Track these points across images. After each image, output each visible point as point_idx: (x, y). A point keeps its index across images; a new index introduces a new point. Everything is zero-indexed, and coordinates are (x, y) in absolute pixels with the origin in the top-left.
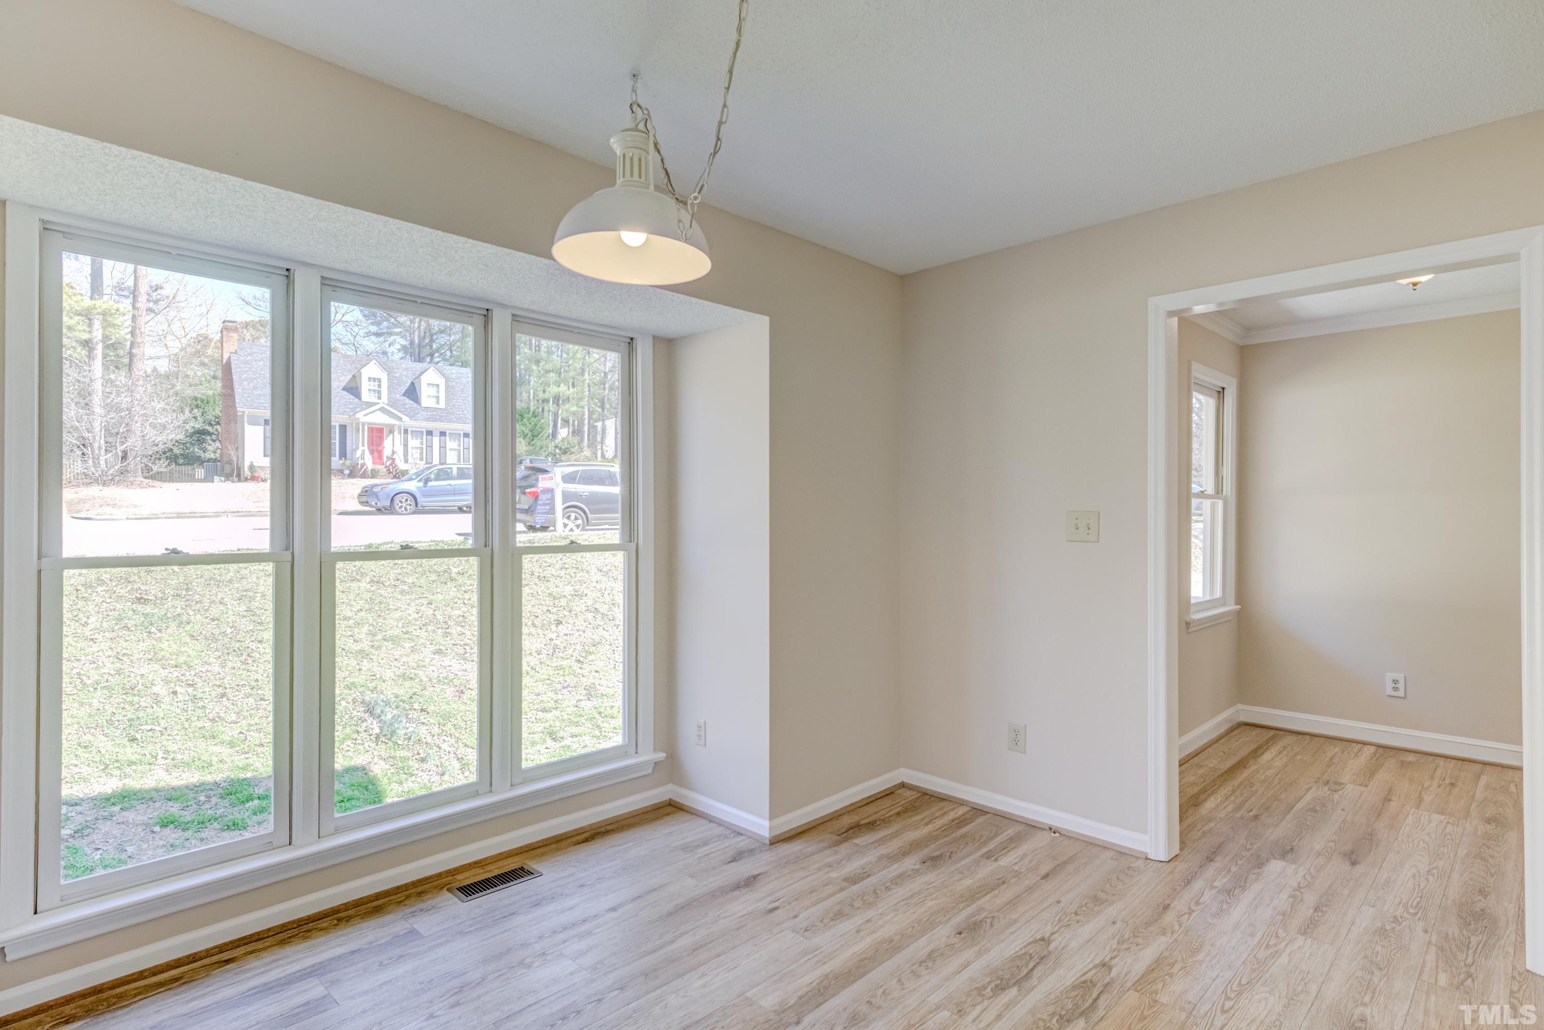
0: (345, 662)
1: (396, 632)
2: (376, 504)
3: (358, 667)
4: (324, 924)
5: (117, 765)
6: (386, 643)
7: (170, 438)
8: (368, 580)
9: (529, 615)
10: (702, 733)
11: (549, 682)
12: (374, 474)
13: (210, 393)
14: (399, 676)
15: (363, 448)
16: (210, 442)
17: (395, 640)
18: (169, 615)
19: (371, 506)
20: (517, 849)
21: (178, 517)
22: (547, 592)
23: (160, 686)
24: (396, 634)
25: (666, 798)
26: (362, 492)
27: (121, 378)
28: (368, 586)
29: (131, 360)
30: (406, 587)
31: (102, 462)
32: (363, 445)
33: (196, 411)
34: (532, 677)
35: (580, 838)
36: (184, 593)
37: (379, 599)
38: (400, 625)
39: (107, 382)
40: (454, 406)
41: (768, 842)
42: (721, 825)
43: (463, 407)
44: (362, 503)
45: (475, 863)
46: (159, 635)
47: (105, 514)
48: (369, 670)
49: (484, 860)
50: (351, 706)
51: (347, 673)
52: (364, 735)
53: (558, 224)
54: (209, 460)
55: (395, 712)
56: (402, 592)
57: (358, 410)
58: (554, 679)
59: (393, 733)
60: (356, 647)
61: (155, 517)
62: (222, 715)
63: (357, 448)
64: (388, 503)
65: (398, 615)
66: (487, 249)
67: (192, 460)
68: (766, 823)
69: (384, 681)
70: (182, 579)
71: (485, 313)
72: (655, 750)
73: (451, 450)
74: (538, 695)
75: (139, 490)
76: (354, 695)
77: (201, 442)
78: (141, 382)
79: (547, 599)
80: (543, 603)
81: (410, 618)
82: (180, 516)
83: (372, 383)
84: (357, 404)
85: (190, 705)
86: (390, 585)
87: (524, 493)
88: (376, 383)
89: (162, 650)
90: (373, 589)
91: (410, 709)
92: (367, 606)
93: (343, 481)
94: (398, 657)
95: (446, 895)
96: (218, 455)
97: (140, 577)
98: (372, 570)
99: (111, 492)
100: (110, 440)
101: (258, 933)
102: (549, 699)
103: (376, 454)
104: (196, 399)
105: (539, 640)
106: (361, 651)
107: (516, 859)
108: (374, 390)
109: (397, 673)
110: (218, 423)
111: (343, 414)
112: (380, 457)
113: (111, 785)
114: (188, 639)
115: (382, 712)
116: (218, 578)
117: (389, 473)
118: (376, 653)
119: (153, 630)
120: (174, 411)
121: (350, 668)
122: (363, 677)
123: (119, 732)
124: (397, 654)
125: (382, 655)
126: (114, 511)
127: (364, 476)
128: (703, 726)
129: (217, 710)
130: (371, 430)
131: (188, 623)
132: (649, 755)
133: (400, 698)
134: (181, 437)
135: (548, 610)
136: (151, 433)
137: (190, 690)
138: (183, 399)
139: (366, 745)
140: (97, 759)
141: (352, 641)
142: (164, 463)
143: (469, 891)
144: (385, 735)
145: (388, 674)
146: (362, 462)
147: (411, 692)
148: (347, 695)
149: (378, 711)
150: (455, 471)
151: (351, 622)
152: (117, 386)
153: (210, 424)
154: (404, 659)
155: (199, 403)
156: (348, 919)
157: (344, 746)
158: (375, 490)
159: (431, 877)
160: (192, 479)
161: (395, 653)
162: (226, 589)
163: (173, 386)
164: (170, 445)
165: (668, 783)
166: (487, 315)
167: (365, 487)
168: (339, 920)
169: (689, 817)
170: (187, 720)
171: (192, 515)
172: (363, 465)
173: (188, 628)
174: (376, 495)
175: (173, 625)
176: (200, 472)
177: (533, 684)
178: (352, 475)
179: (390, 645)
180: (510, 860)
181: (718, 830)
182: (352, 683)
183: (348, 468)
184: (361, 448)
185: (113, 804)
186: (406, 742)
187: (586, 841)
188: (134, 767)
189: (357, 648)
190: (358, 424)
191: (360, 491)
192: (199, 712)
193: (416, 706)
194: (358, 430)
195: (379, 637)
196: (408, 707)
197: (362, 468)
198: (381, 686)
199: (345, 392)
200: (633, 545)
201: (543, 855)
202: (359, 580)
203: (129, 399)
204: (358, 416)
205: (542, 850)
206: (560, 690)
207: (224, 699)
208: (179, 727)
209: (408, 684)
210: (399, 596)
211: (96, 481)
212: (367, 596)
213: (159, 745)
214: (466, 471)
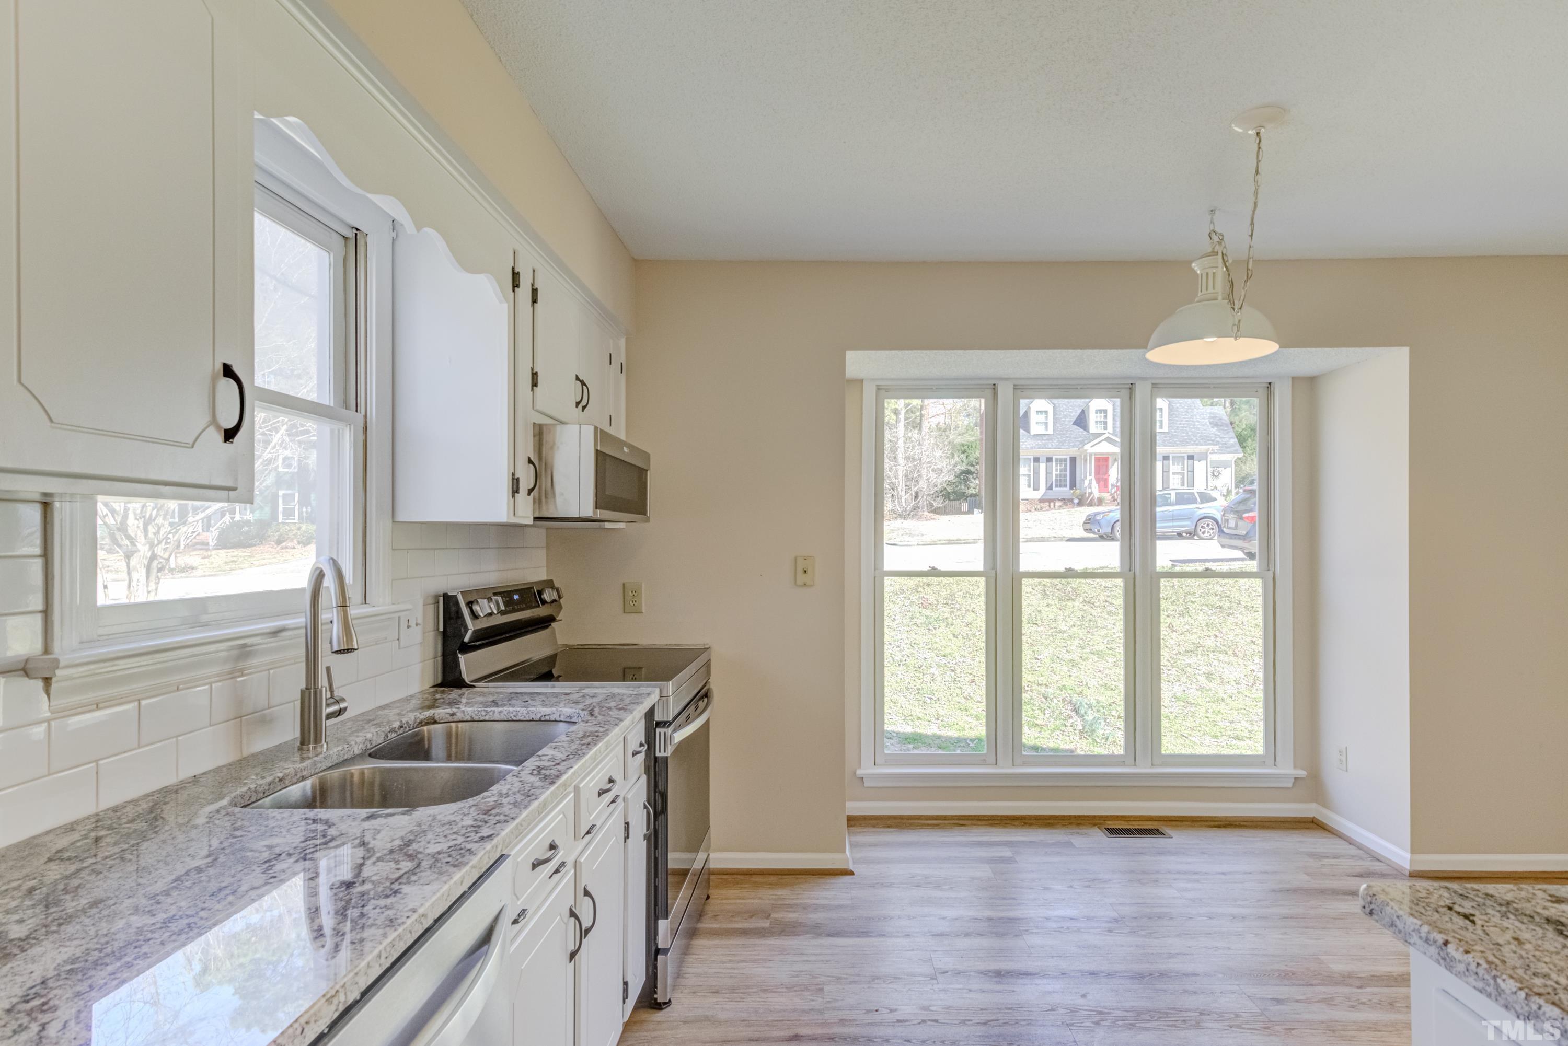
0: (1059, 668)
1: (1102, 647)
2: (1099, 531)
3: (1068, 673)
4: (1016, 823)
5: (911, 718)
6: (1092, 656)
7: (945, 479)
8: (1081, 600)
9: (1230, 644)
10: (1344, 759)
11: (1245, 712)
12: (1100, 502)
13: (972, 439)
14: (1101, 686)
15: (1090, 478)
16: (973, 480)
17: (1099, 654)
18: (940, 618)
19: (1094, 533)
20: (1157, 816)
21: (949, 544)
22: (1254, 622)
23: (935, 669)
24: (1101, 649)
25: (1310, 815)
26: (1086, 520)
27: (915, 434)
28: (1081, 606)
29: (921, 420)
30: (1113, 609)
31: (903, 501)
32: (1090, 475)
33: (962, 455)
34: (1227, 704)
35: (1213, 823)
36: (950, 602)
37: (1090, 617)
38: (1105, 642)
39: (907, 439)
40: (1178, 428)
41: (1407, 874)
42: (1360, 849)
43: (1188, 429)
44: (1086, 530)
45: (1123, 817)
46: (934, 632)
47: (905, 541)
48: (1077, 677)
49: (1129, 817)
50: (1061, 704)
51: (1060, 677)
52: (1071, 729)
53: (1149, 340)
54: (971, 496)
55: (1096, 715)
56: (1109, 613)
57: (1086, 442)
58: (1251, 710)
59: (1093, 731)
60: (1067, 657)
61: (933, 543)
62: (972, 695)
63: (1086, 478)
64: (1109, 530)
65: (1103, 632)
66: (1115, 352)
67: (962, 496)
68: (1408, 855)
69: (1089, 688)
70: (949, 591)
71: (1130, 386)
72: (1295, 767)
73: (1174, 473)
74: (1232, 722)
75: (925, 522)
76: (1064, 696)
77: (966, 480)
78: (927, 437)
79: (1253, 629)
80: (1247, 633)
81: (1114, 636)
82: (950, 542)
83: (1099, 415)
84: (1085, 436)
85: (952, 685)
86: (1099, 606)
87: (1241, 518)
88: (1103, 415)
89: (936, 643)
90: (1085, 608)
91: (1109, 715)
92: (1079, 623)
93: (1073, 510)
94: (1101, 669)
95: (1096, 830)
96: (977, 491)
97: (924, 589)
98: (1085, 592)
99: (909, 524)
100: (908, 483)
101: (979, 816)
102: (1243, 728)
103: (1102, 483)
104: (963, 445)
105: (1238, 670)
106: (1072, 661)
107: (1156, 823)
108: (1100, 422)
109: (1101, 682)
110: (978, 463)
111: (1073, 447)
112: (1106, 485)
113: (909, 729)
114: (951, 637)
115: (1086, 713)
116: (972, 592)
117: (1114, 501)
118: (1084, 663)
119: (931, 628)
120: (947, 457)
121: (1063, 674)
122: (1072, 682)
123: (912, 696)
124: (1101, 666)
125: (1089, 667)
126: (910, 539)
127: (1091, 504)
128: (1344, 751)
129: (969, 691)
130: (1098, 460)
131: (952, 625)
132: (1287, 769)
133: (1101, 704)
134: (952, 478)
135: (1252, 641)
136: (933, 475)
137: (953, 674)
138: (954, 447)
139: (1071, 737)
140: (901, 711)
141: (1065, 651)
142: (940, 500)
143: (1112, 831)
144: (1087, 732)
145: (1092, 683)
146: (1090, 491)
147: (1111, 701)
148: (1059, 694)
149: (1082, 712)
150: (1173, 497)
151: (1065, 635)
152: (912, 442)
153: (972, 465)
154: (1107, 672)
155: (964, 450)
156: (1031, 825)
157: (1054, 735)
158: (1098, 518)
159: (1088, 816)
160: (960, 512)
161: (1099, 666)
162: (977, 601)
163: (948, 436)
164: (944, 485)
165: (1311, 802)
166: (1131, 388)
167: (1089, 515)
168: (1025, 823)
169: (1330, 835)
170: (951, 695)
171: (957, 542)
172: (1090, 494)
173: (952, 628)
174: (1098, 523)
175: (943, 625)
176: (965, 506)
177: (1229, 712)
178: (1080, 504)
179: (1095, 658)
180: (1150, 823)
181: (1353, 851)
182: (1064, 686)
183: (1077, 498)
184: (1089, 478)
185: (909, 743)
186: (1104, 741)
187: (1219, 827)
188: (920, 721)
189: (1069, 658)
190: (1086, 456)
191: (1084, 519)
192: (958, 691)
193: (1114, 713)
194: (1086, 460)
195: (1087, 650)
196: (1107, 713)
197: (1089, 497)
198: (1086, 692)
199: (1075, 426)
200: (1270, 574)
201: (1177, 826)
202: (1074, 600)
203: (920, 451)
204: (1086, 447)
205: (1177, 823)
206: (1256, 722)
207: (973, 684)
208: (946, 699)
209: (1109, 693)
210: (1107, 616)
211: (900, 516)
212: (1080, 614)
213: (934, 709)
214: (1186, 496)
